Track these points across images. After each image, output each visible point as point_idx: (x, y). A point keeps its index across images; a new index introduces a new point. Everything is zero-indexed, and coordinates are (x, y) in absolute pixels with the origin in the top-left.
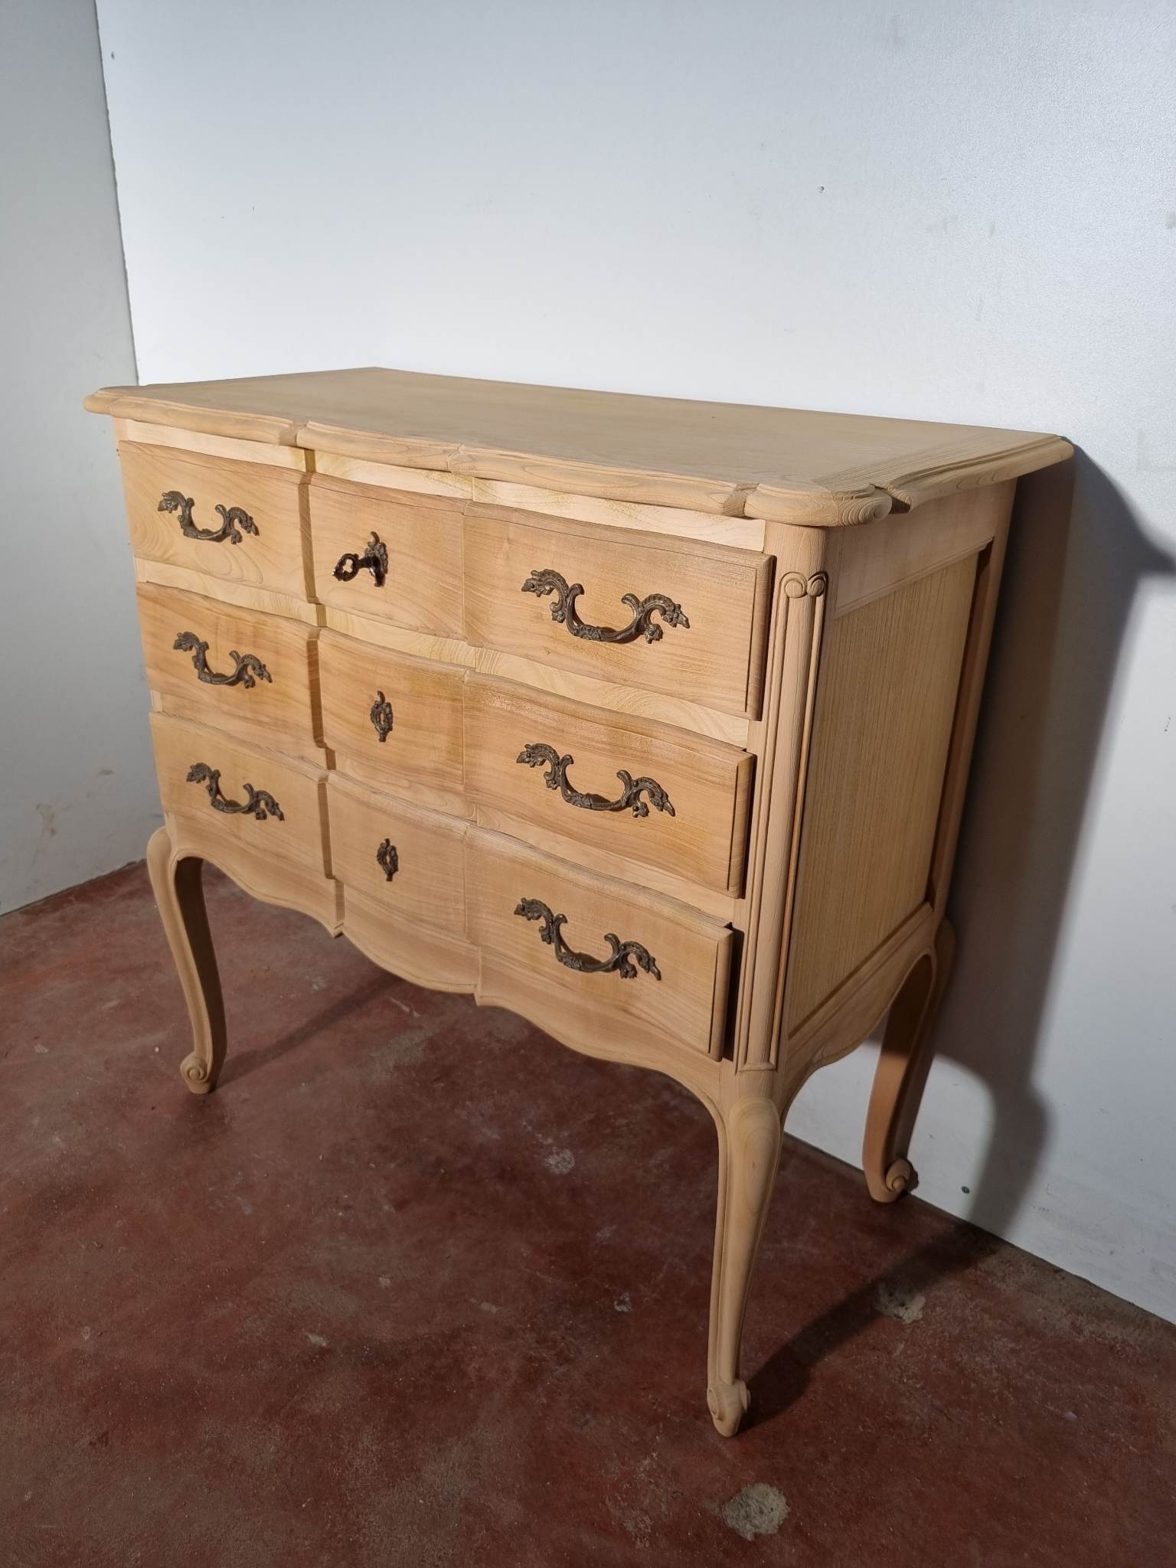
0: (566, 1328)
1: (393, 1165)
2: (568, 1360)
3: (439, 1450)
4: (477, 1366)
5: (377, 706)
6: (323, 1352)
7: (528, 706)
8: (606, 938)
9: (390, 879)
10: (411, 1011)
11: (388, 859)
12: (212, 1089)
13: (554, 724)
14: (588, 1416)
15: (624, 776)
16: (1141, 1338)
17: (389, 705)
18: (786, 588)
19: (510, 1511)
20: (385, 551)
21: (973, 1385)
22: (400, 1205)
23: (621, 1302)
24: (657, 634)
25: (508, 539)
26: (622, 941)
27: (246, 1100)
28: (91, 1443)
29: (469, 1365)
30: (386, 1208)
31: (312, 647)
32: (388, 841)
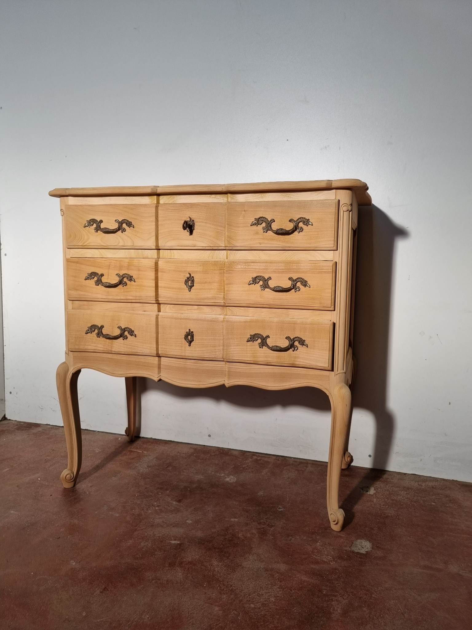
0: (266, 519)
1: (168, 492)
2: (272, 526)
3: (245, 559)
4: (242, 535)
5: (188, 278)
6: (180, 545)
7: (252, 264)
8: (286, 338)
9: (190, 345)
10: (143, 452)
11: (189, 337)
12: (74, 485)
13: (264, 268)
14: (290, 538)
15: (290, 279)
16: (439, 484)
17: (193, 277)
18: (343, 209)
19: (283, 567)
20: (194, 222)
21: (402, 503)
22: (179, 501)
23: (280, 508)
24: (302, 230)
25: (244, 210)
26: (292, 338)
27: (91, 486)
28: (101, 592)
29: (239, 535)
30: (174, 503)
31: (156, 264)
32: (190, 330)
